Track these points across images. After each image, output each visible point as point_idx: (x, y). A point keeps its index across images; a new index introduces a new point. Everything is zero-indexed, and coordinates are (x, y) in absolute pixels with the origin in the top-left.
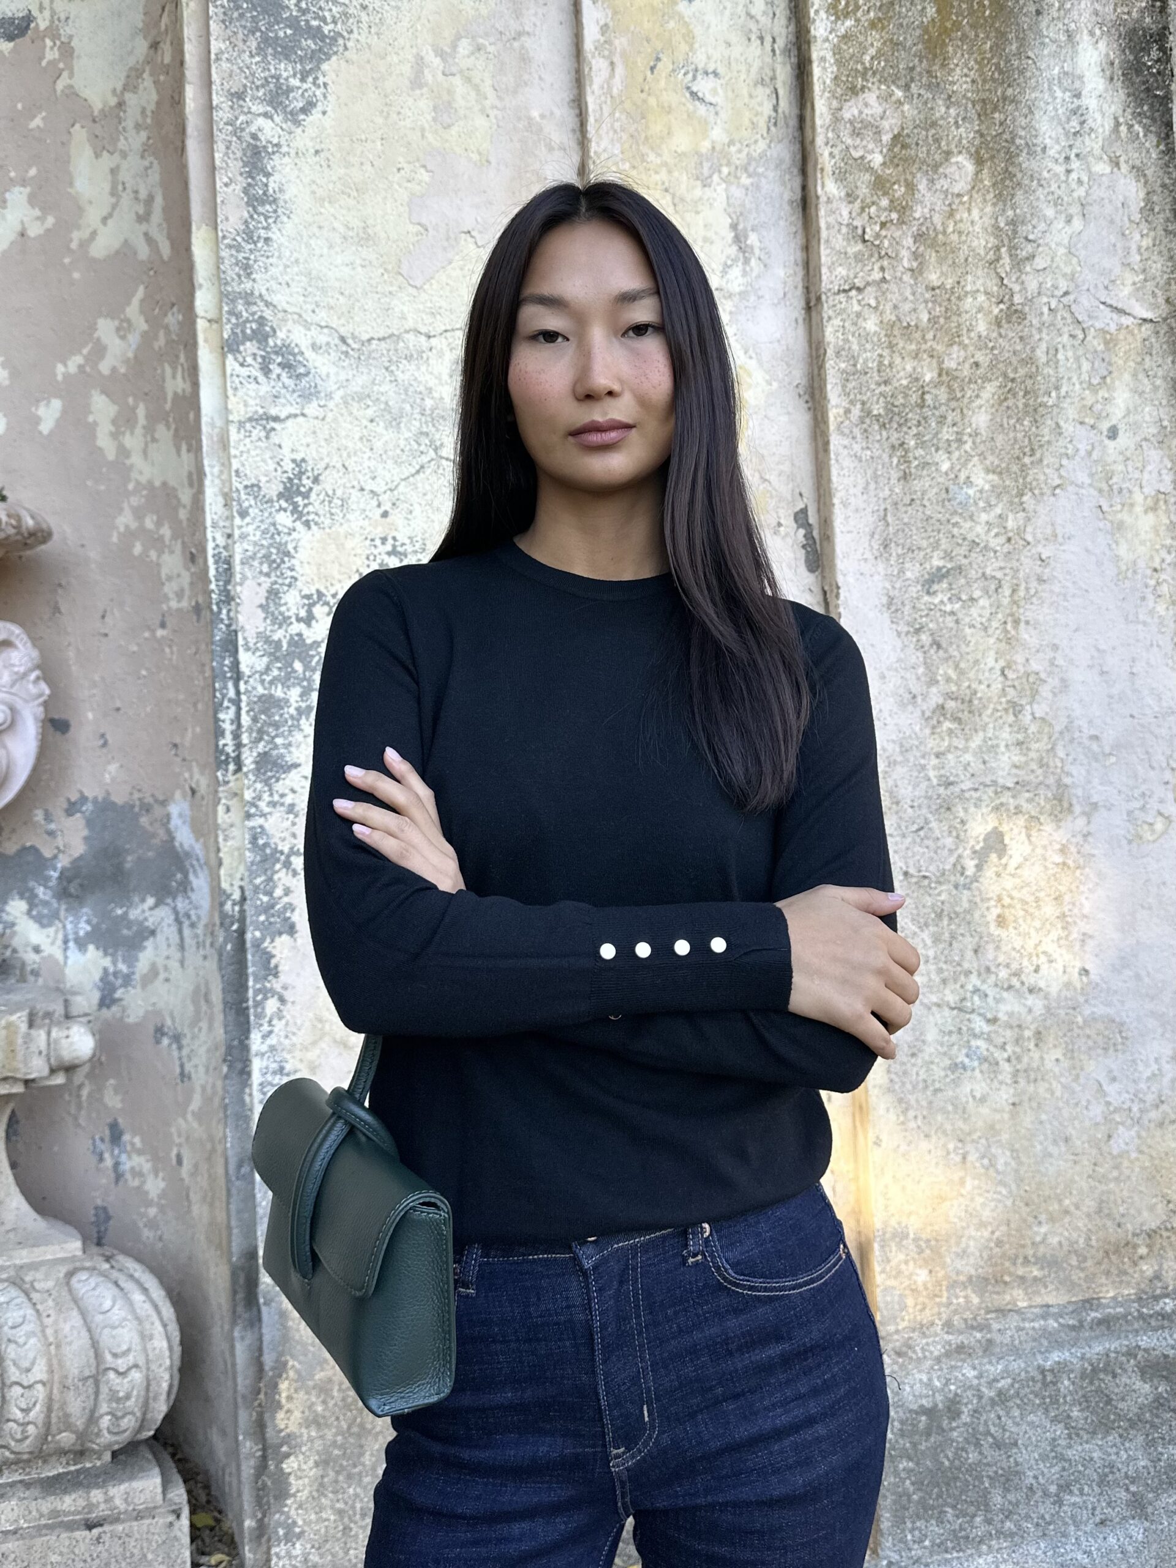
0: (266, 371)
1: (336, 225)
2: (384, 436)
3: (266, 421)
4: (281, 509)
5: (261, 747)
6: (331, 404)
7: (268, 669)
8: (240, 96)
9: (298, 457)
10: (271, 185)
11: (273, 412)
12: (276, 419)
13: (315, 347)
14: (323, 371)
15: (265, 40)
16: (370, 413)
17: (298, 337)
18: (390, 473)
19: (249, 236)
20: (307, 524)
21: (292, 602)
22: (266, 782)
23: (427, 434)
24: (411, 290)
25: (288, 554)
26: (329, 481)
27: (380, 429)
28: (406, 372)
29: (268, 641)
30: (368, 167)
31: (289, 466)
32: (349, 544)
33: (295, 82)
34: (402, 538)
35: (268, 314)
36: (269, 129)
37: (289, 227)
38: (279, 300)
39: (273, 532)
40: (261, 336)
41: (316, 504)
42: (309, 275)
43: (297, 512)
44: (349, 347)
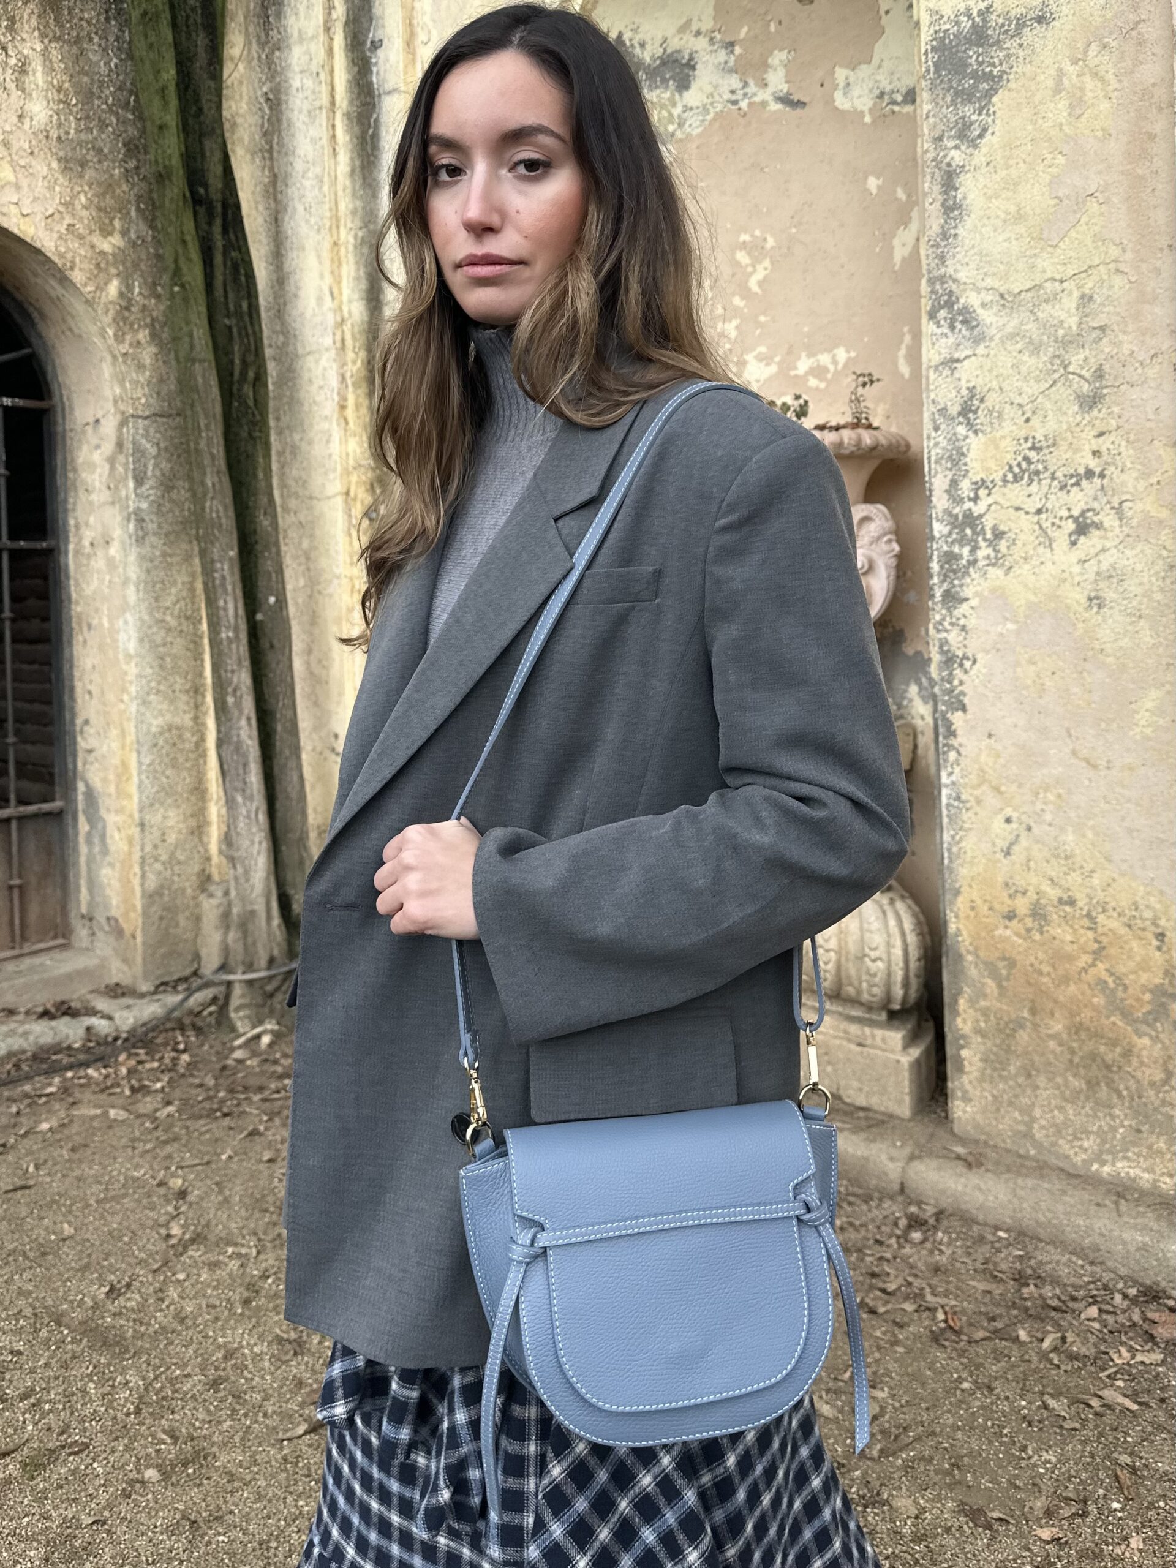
0: (952, 327)
1: (999, 213)
2: (1030, 362)
3: (951, 363)
4: (960, 423)
5: (945, 586)
6: (993, 344)
7: (950, 534)
8: (940, 139)
9: (971, 385)
10: (959, 196)
11: (956, 356)
12: (958, 361)
13: (983, 305)
14: (988, 321)
15: (957, 94)
16: (1019, 346)
17: (971, 299)
18: (1032, 389)
20: (976, 432)
21: (965, 486)
22: (949, 609)
23: (1058, 356)
24: (1050, 249)
25: (963, 454)
26: (992, 400)
27: (1025, 358)
28: (1045, 312)
29: (950, 514)
30: (1022, 165)
31: (964, 392)
32: (1003, 444)
33: (974, 117)
34: (1039, 436)
35: (954, 287)
36: (957, 157)
37: (969, 222)
38: (962, 276)
39: (954, 439)
40: (949, 305)
41: (981, 418)
42: (980, 254)
43: (969, 424)
44: (1006, 301)
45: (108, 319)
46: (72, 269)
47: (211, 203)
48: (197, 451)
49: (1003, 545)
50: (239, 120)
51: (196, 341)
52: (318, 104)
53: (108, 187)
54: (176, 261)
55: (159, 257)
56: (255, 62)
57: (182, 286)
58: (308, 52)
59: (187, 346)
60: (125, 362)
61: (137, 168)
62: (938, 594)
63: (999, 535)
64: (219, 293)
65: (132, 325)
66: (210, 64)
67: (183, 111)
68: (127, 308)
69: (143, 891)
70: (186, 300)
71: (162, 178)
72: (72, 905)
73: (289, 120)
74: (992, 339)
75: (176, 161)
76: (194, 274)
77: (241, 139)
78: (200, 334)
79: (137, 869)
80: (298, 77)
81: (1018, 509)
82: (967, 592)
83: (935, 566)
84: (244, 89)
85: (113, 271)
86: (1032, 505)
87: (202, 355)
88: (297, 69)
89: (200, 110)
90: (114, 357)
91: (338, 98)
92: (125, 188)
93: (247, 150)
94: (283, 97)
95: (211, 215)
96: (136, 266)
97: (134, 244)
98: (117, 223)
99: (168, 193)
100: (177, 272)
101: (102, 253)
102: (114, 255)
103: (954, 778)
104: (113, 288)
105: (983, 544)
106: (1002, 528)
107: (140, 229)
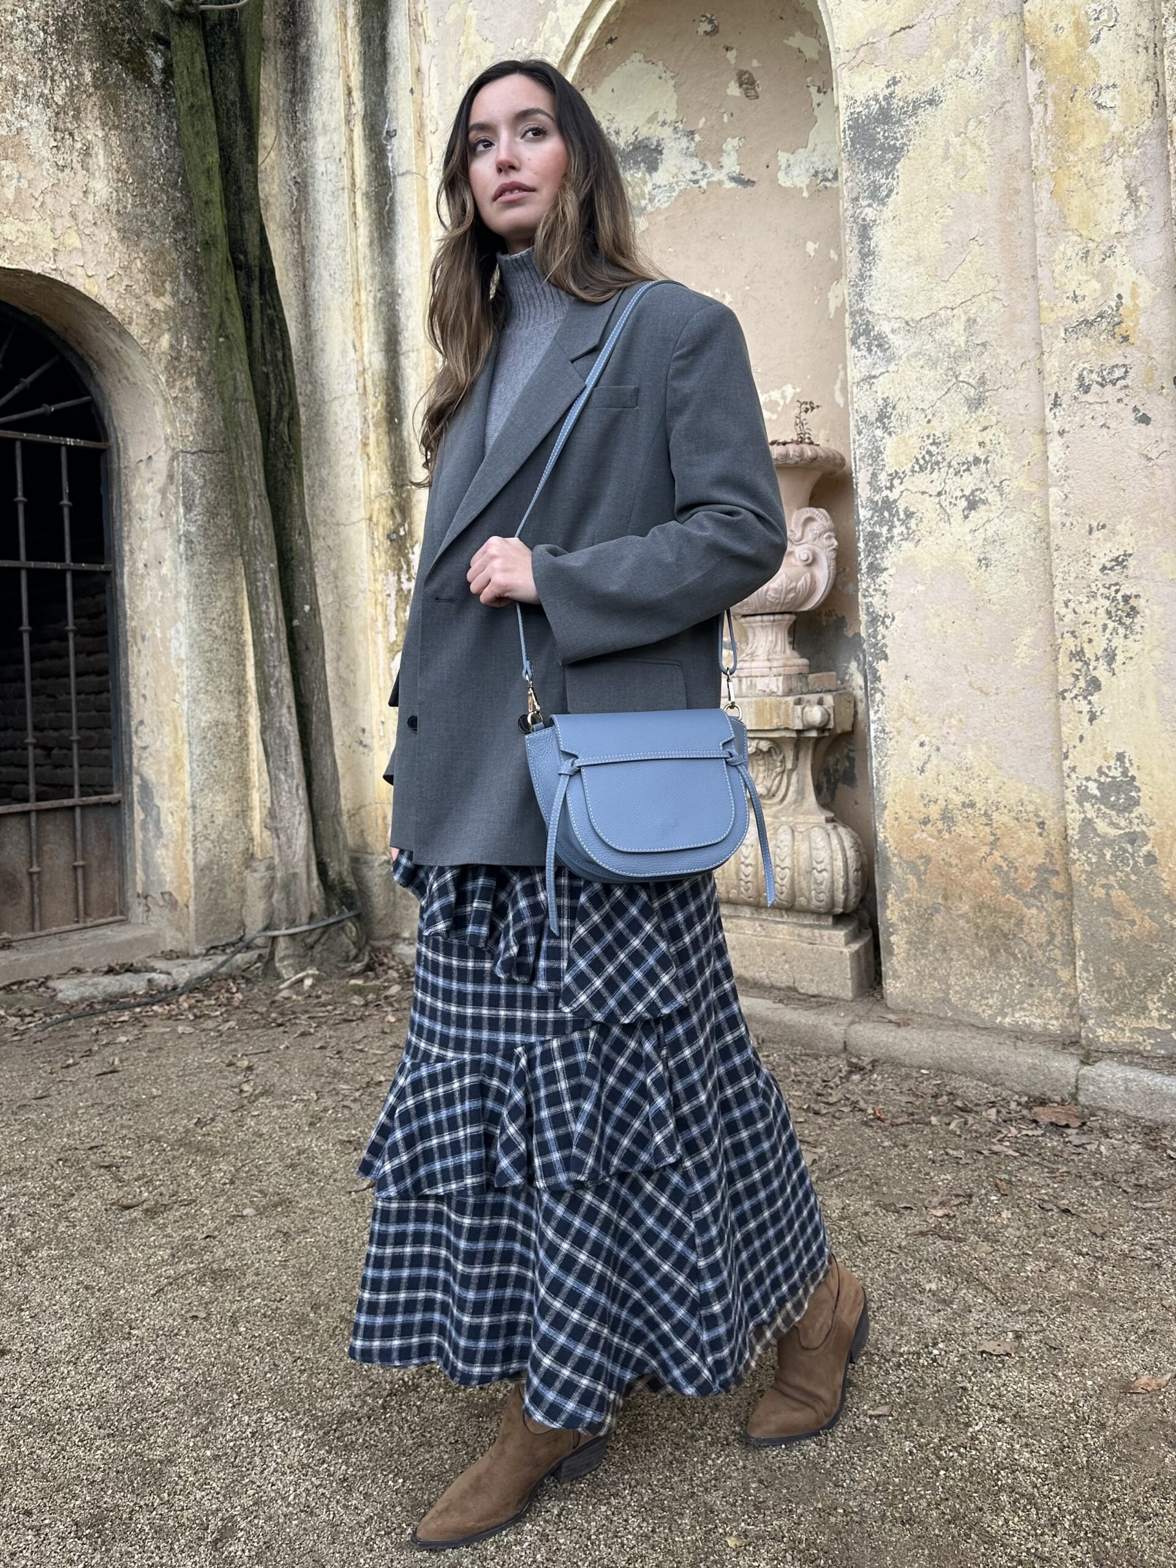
0: (870, 350)
1: (904, 257)
2: (929, 374)
3: (870, 379)
4: (878, 427)
5: (870, 560)
6: (901, 362)
7: (872, 517)
8: (857, 199)
9: (886, 396)
10: (873, 245)
11: (873, 373)
12: (875, 377)
13: (893, 331)
14: (897, 344)
15: (869, 162)
16: (921, 363)
17: (883, 327)
18: (933, 395)
20: (890, 434)
21: (883, 478)
22: (873, 579)
23: (951, 369)
24: (943, 284)
25: (881, 452)
26: (902, 406)
28: (940, 334)
29: (872, 502)
30: (920, 217)
31: (880, 402)
32: (911, 442)
34: (938, 434)
35: (870, 318)
36: (870, 213)
37: (880, 265)
38: (876, 309)
39: (873, 440)
40: (867, 332)
41: (894, 422)
42: (890, 290)
43: (885, 428)
44: (910, 327)
45: (161, 367)
46: (130, 323)
47: (250, 268)
48: (240, 477)
49: (913, 523)
50: (271, 200)
51: (239, 384)
52: (341, 185)
53: (161, 255)
54: (221, 315)
55: (203, 315)
56: (285, 151)
57: (227, 337)
58: (331, 141)
59: (231, 388)
60: (175, 405)
61: (184, 239)
62: (864, 566)
63: (909, 515)
64: (257, 344)
65: (181, 373)
66: (248, 150)
67: (225, 190)
68: (177, 359)
69: (195, 865)
70: (230, 349)
71: (208, 245)
72: (129, 885)
73: (315, 200)
74: (900, 358)
75: (220, 231)
76: (237, 327)
77: (273, 216)
78: (243, 378)
79: (189, 846)
80: (322, 163)
81: (923, 493)
82: (886, 563)
83: (861, 545)
84: (275, 173)
85: (165, 326)
86: (934, 490)
87: (244, 396)
88: (322, 156)
89: (240, 188)
90: (166, 400)
91: (358, 180)
92: (174, 256)
93: (279, 226)
94: (310, 181)
95: (250, 278)
96: (184, 323)
97: (183, 304)
98: (168, 286)
99: (214, 257)
100: (222, 325)
101: (155, 310)
102: (165, 313)
103: (879, 715)
104: (165, 341)
105: (897, 523)
106: (912, 509)
107: (187, 291)
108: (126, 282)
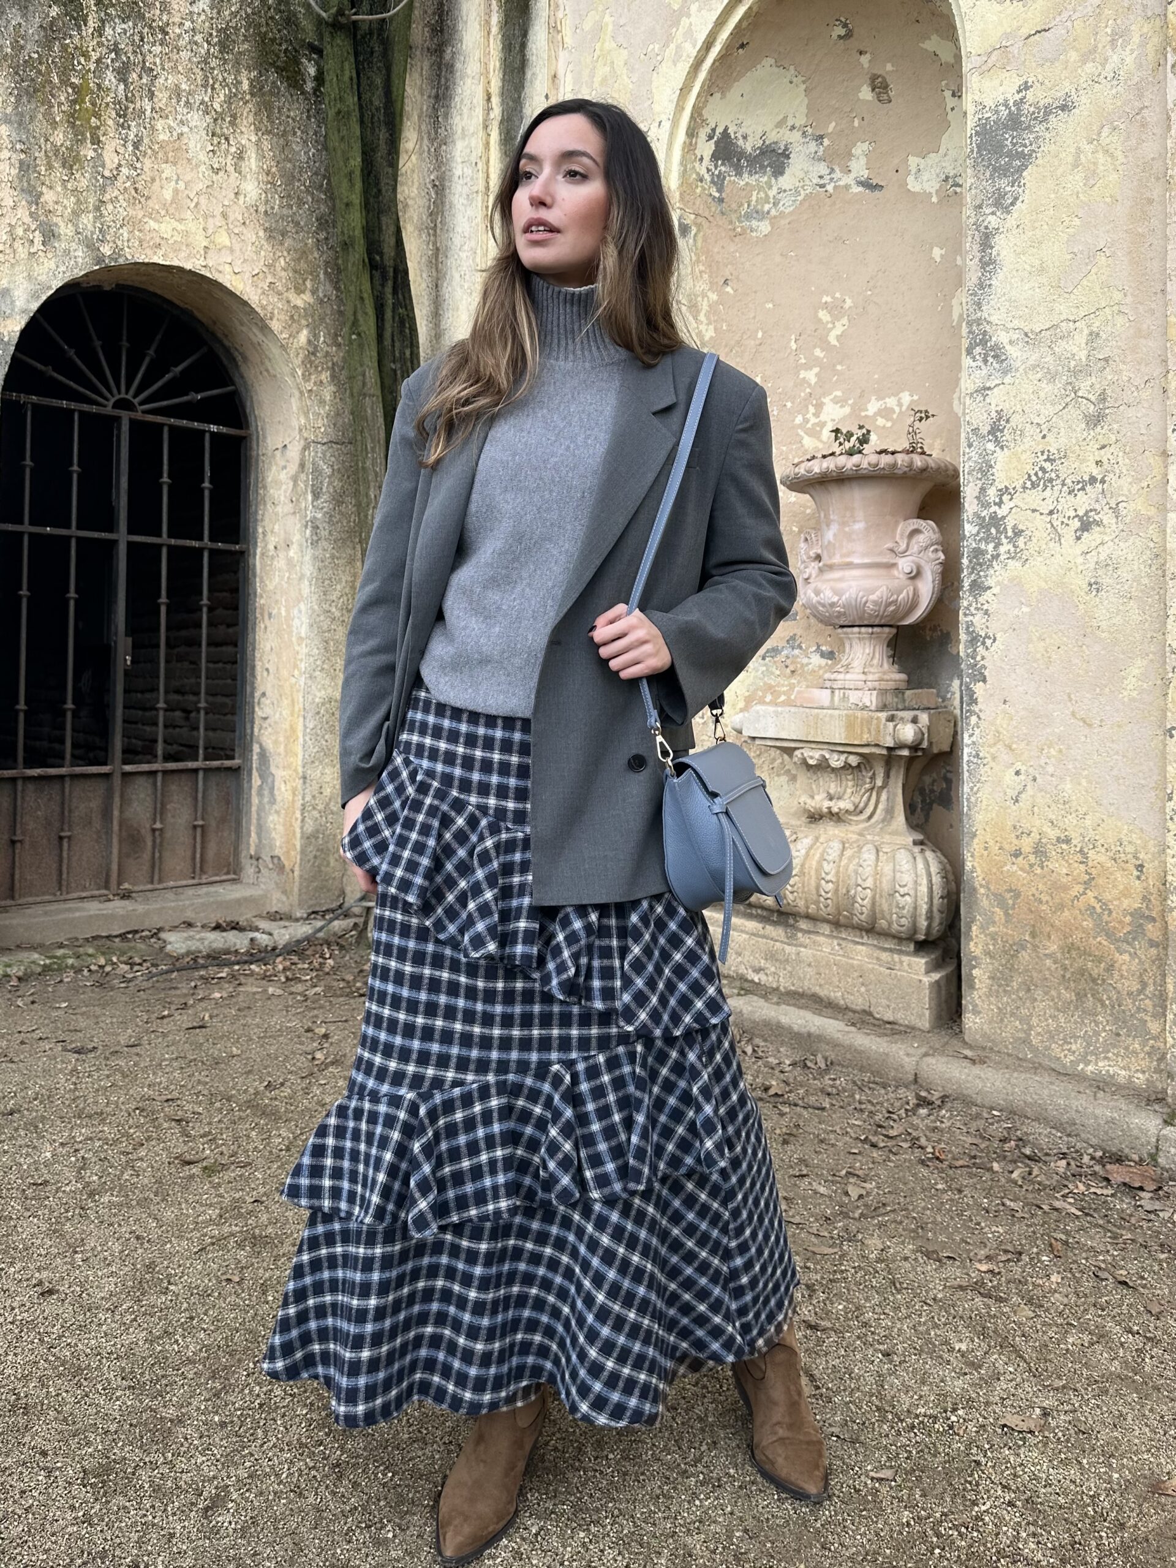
0: (985, 361)
1: (1026, 266)
2: (1047, 388)
3: (984, 390)
4: (989, 441)
5: (973, 577)
6: (1018, 375)
7: (978, 533)
8: (980, 206)
9: (999, 409)
10: (994, 254)
11: (988, 385)
12: (989, 389)
13: (1011, 342)
14: (1014, 356)
15: (994, 169)
16: (1039, 376)
17: (1001, 337)
18: (1048, 410)
19: (981, 286)
20: (1002, 448)
21: (992, 493)
22: (975, 596)
23: (1070, 383)
24: (1066, 296)
25: (991, 466)
26: (1016, 420)
27: (1044, 385)
28: (1061, 347)
29: (979, 517)
30: (1045, 227)
31: (994, 415)
32: (1023, 457)
33: (1008, 188)
34: (1053, 450)
35: (988, 328)
36: (993, 221)
37: (1001, 275)
38: (994, 319)
39: (984, 454)
40: (983, 343)
41: (1007, 436)
42: (1010, 300)
43: (997, 441)
44: (1029, 338)
45: (298, 361)
46: (271, 318)
47: (384, 268)
48: (363, 468)
49: (1021, 541)
50: (410, 202)
51: (368, 380)
52: (475, 189)
53: (303, 254)
54: (355, 313)
55: (341, 313)
56: (425, 154)
57: (359, 335)
58: (468, 146)
59: (360, 383)
60: (310, 398)
61: (326, 239)
62: (967, 584)
63: (1018, 533)
64: (387, 342)
65: (316, 367)
66: (389, 154)
67: (366, 191)
68: (314, 354)
69: (302, 833)
70: (361, 346)
71: (346, 246)
72: (243, 846)
73: (451, 203)
74: (1017, 370)
75: (358, 233)
76: (369, 325)
77: (411, 218)
78: (371, 375)
79: (298, 815)
80: (459, 167)
81: (1034, 511)
82: (990, 582)
83: (965, 561)
84: (415, 176)
85: (304, 322)
86: (1045, 508)
87: (372, 391)
88: (459, 160)
89: (380, 191)
90: (301, 393)
91: (492, 184)
92: (316, 255)
93: (416, 228)
94: (448, 184)
95: (384, 278)
96: (322, 320)
97: (321, 302)
98: (308, 284)
99: (351, 259)
100: (355, 323)
101: (295, 307)
102: (305, 309)
103: (974, 739)
104: (304, 336)
105: (1004, 541)
106: (1021, 527)
107: (326, 288)
108: (270, 279)
